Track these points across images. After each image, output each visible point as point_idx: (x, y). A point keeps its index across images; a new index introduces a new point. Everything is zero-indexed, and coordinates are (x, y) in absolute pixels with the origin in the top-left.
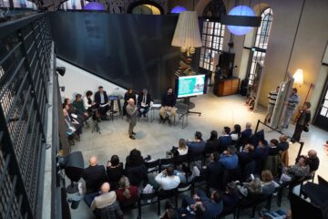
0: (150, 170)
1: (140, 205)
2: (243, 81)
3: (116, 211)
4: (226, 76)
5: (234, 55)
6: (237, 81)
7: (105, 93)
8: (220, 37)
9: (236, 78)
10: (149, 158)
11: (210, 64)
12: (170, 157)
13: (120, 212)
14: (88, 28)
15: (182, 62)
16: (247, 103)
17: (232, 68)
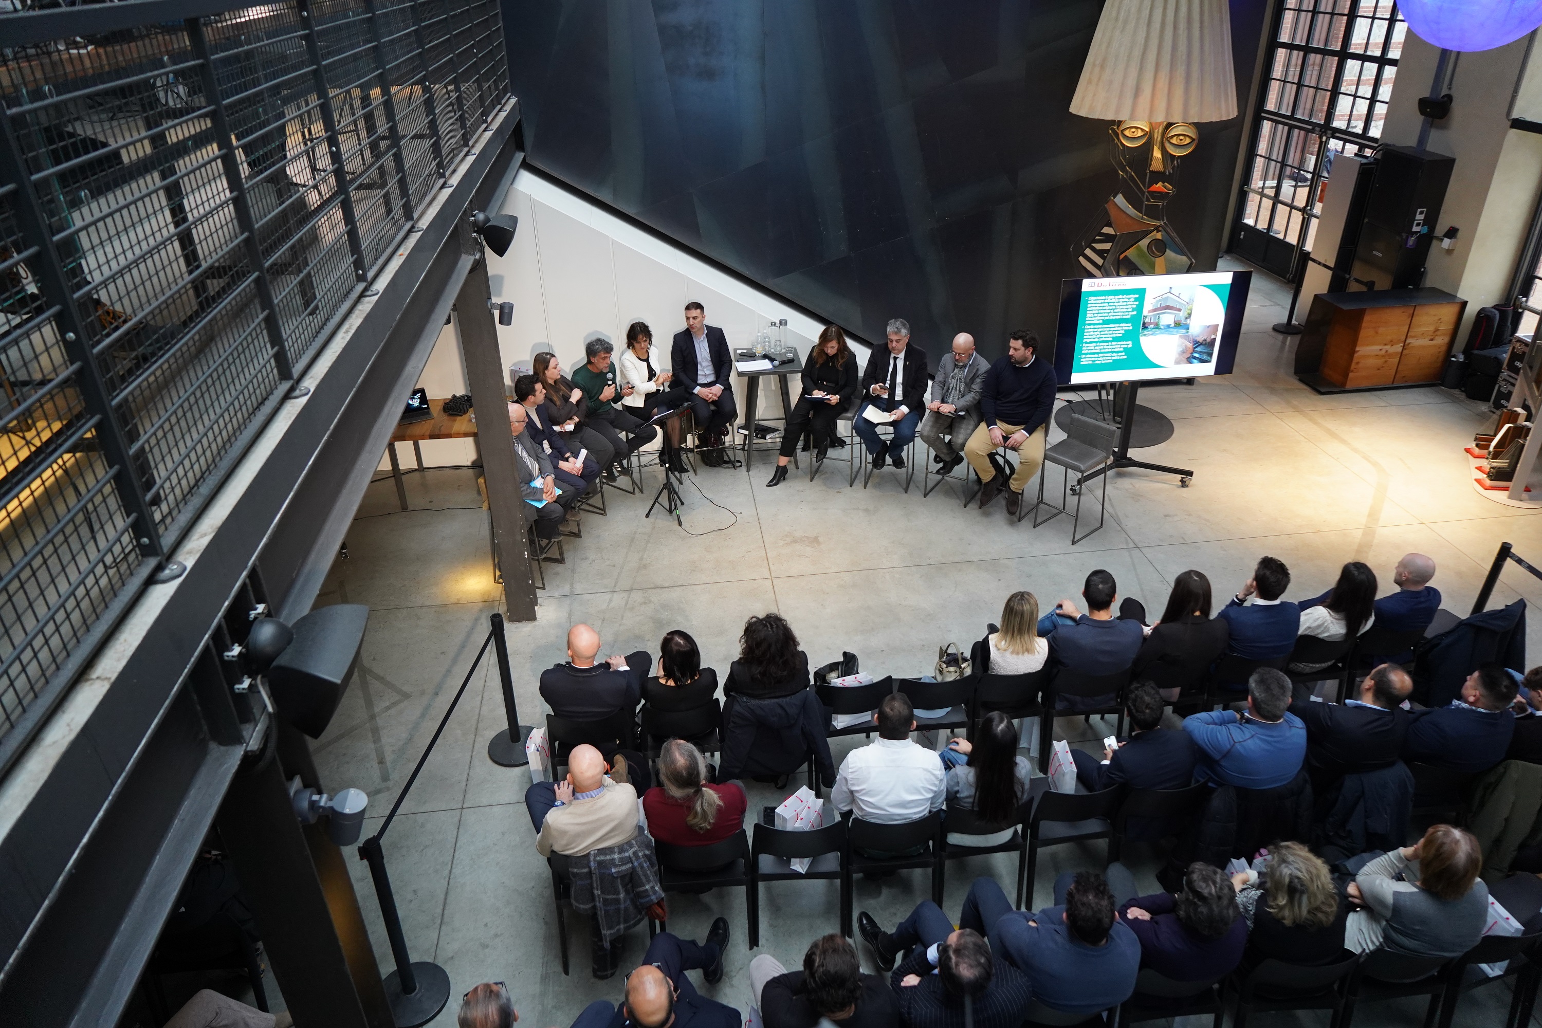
0: (841, 721)
1: (752, 879)
2: (1483, 316)
3: (631, 879)
4: (1383, 282)
5: (1449, 163)
6: (1447, 313)
7: (717, 338)
8: (1382, 61)
9: (1445, 296)
10: (849, 664)
11: (1307, 214)
12: (951, 675)
13: (654, 888)
14: (662, 30)
15: (1120, 200)
16: (1482, 442)
17: (1426, 240)
